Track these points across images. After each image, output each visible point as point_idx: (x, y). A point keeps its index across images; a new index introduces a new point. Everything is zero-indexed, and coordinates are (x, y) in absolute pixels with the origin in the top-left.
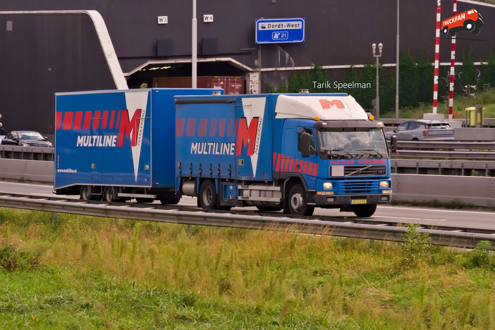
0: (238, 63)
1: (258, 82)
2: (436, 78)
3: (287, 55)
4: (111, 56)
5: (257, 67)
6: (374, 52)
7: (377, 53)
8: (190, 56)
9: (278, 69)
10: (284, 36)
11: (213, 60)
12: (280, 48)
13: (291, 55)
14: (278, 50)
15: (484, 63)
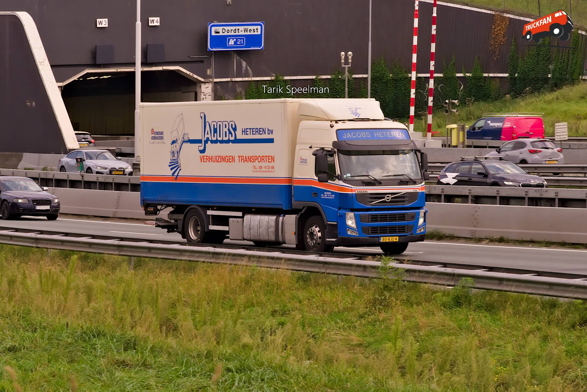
0: (188, 73)
1: (210, 94)
2: (413, 91)
3: (244, 64)
4: (43, 64)
5: (210, 77)
6: (343, 61)
7: (346, 63)
8: (133, 64)
9: (234, 80)
10: (241, 42)
11: (160, 68)
12: (235, 55)
13: (248, 64)
14: (234, 58)
15: (468, 75)
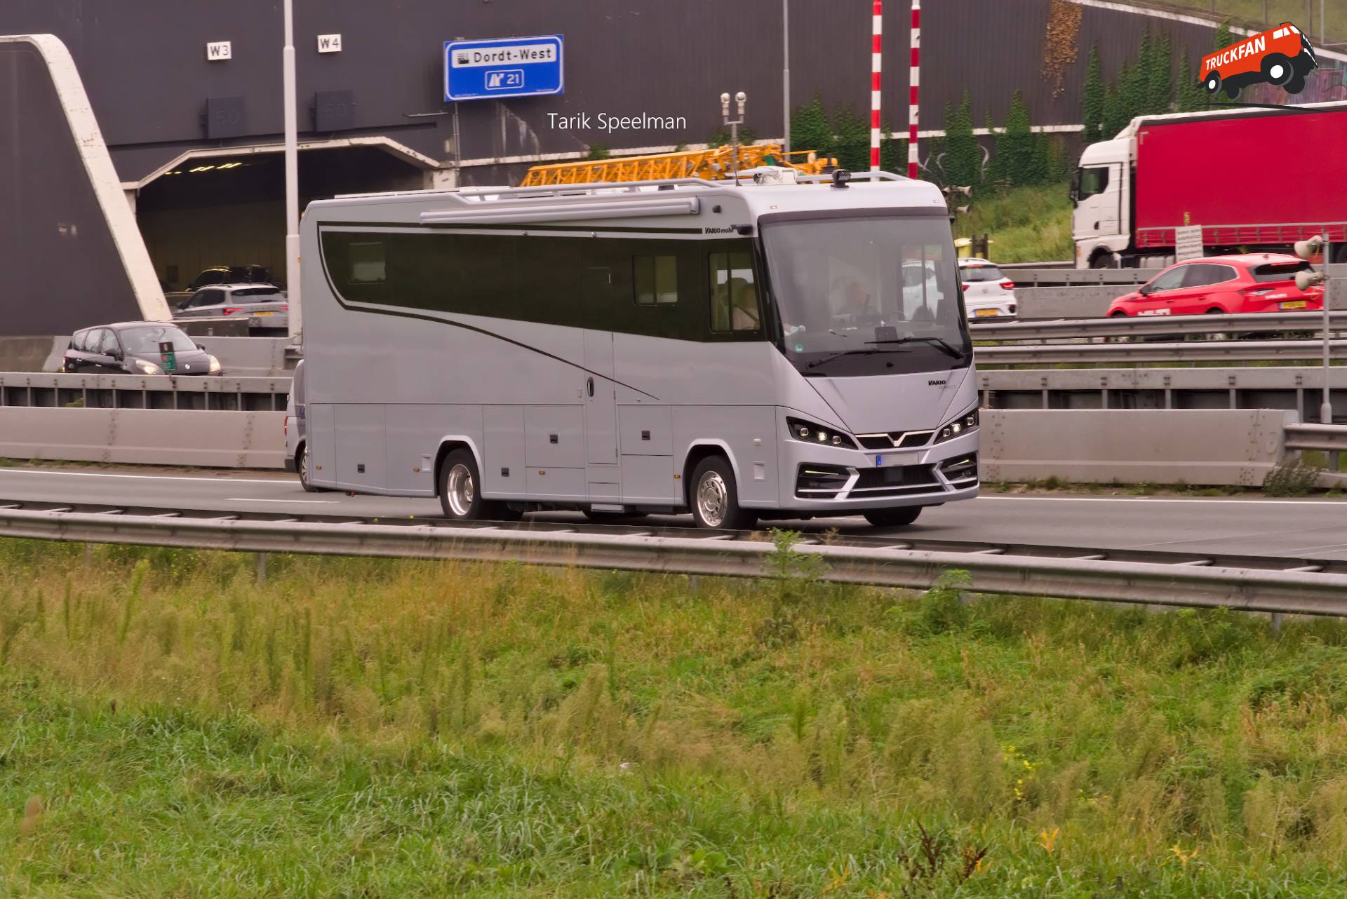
0: (404, 149)
3: (523, 127)
4: (91, 143)
5: (451, 157)
6: (726, 112)
7: (734, 115)
8: (280, 137)
9: (502, 161)
11: (344, 143)
12: (504, 108)
13: (532, 125)
14: (500, 116)
15: (998, 130)
